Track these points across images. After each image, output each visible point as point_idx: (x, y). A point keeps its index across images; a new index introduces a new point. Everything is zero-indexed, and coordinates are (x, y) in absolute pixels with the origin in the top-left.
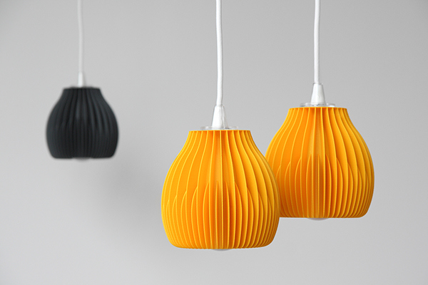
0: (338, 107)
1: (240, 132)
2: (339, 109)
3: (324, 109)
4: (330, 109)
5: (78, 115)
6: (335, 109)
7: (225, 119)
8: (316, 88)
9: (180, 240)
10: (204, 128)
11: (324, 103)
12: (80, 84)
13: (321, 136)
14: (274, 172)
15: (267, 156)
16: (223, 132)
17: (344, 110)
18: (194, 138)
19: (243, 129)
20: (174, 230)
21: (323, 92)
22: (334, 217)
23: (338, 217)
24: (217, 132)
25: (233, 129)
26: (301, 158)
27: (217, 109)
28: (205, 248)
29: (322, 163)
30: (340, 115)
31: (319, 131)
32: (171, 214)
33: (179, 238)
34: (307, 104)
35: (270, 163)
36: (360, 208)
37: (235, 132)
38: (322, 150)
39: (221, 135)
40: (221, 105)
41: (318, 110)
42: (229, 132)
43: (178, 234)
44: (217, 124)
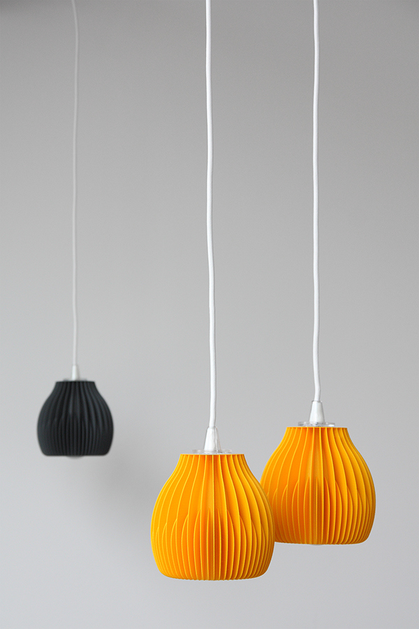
0: (337, 427)
1: (233, 456)
2: (339, 429)
3: (323, 429)
4: (329, 429)
5: (70, 411)
6: (334, 429)
7: (218, 442)
8: (315, 405)
9: (170, 570)
10: (195, 451)
11: (323, 423)
12: (74, 378)
13: (320, 458)
14: (270, 500)
15: (263, 481)
16: (216, 457)
17: (345, 430)
18: (185, 462)
19: (236, 453)
20: (163, 559)
21: (322, 410)
22: (333, 543)
23: (338, 543)
24: (209, 457)
25: (226, 454)
26: (298, 481)
27: (210, 431)
28: (195, 579)
29: (321, 488)
30: (341, 435)
31: (318, 452)
32: (160, 543)
33: (169, 567)
34: (305, 423)
35: (265, 491)
36: (361, 533)
37: (228, 456)
38: (320, 473)
39: (214, 459)
40: (214, 427)
41: (317, 429)
42: (222, 457)
43: (168, 564)
44: (209, 448)
